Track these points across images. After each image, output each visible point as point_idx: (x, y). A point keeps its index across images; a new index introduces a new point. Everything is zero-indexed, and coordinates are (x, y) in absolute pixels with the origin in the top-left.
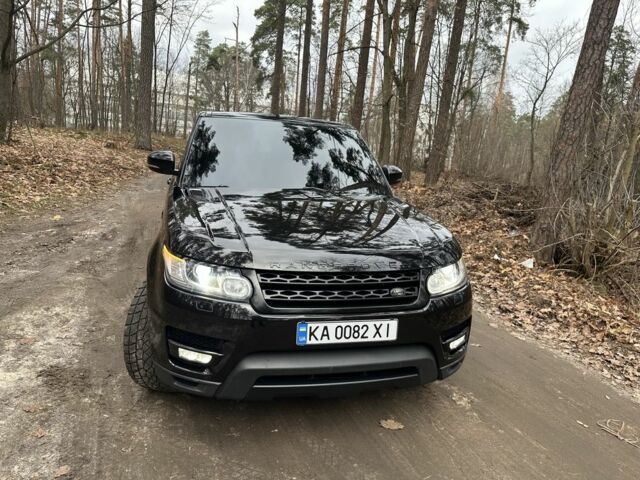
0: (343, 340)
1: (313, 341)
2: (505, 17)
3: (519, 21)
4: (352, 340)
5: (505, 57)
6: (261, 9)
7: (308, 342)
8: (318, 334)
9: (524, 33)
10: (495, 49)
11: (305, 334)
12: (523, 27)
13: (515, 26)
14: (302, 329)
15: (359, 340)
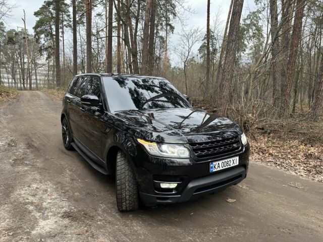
0: (224, 168)
1: (215, 170)
2: (164, 23)
3: (170, 25)
4: (227, 167)
5: (166, 41)
6: (38, 12)
7: (214, 171)
8: (216, 167)
9: (173, 31)
10: (161, 38)
11: (212, 167)
12: (172, 28)
13: (168, 27)
14: (212, 166)
15: (229, 167)
